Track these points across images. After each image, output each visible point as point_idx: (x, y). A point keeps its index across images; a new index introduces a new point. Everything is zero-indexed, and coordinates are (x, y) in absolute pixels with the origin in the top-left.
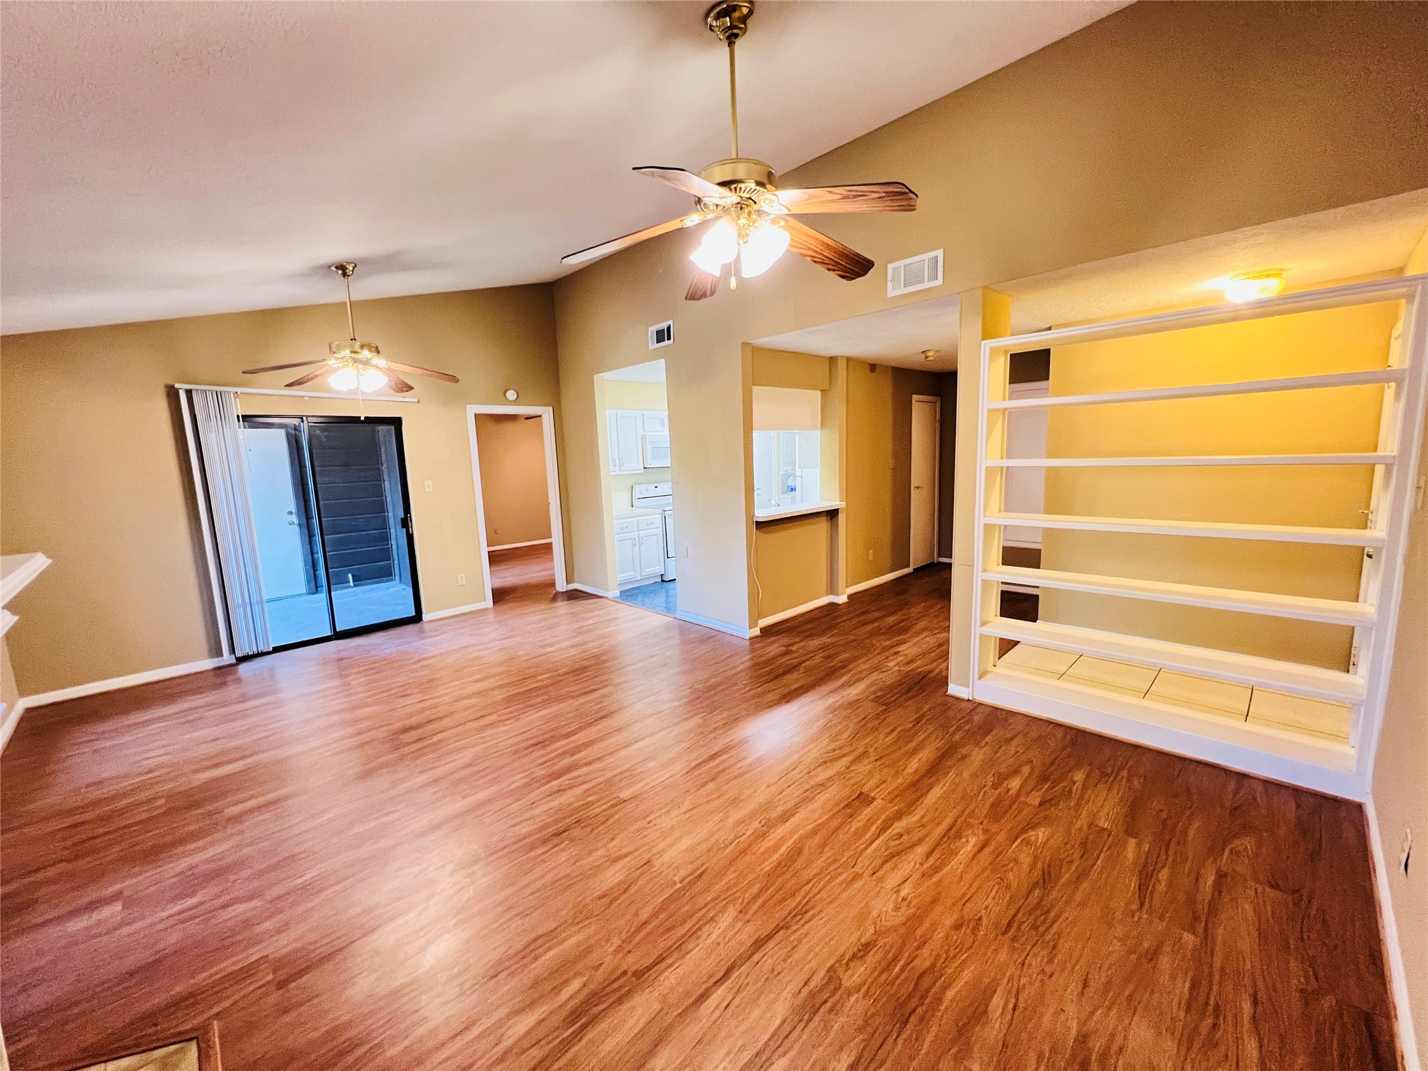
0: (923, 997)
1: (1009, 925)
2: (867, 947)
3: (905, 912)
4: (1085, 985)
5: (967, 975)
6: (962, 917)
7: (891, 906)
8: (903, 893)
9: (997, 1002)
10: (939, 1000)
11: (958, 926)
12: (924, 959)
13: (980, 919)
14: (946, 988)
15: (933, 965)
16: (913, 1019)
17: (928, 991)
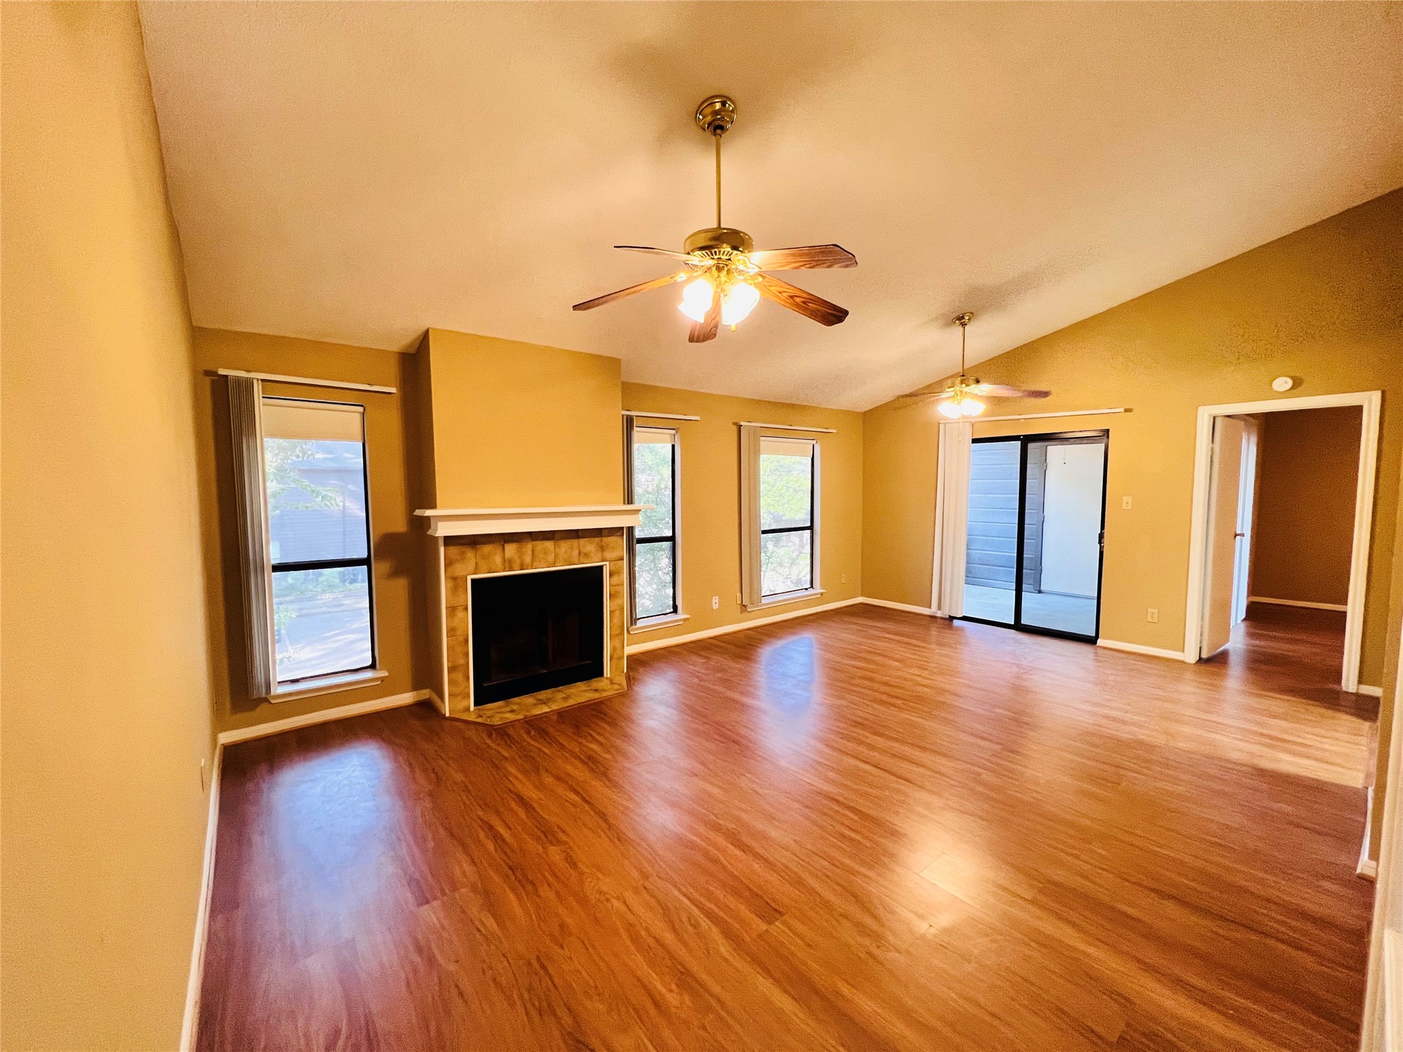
0: (520, 882)
1: (543, 967)
2: (574, 865)
3: (593, 897)
4: (461, 994)
5: (518, 911)
6: (570, 935)
7: (604, 888)
8: (614, 901)
9: (491, 923)
10: (513, 890)
11: (562, 926)
12: (545, 891)
13: (562, 947)
14: (519, 897)
15: (539, 896)
16: (510, 872)
17: (524, 887)
